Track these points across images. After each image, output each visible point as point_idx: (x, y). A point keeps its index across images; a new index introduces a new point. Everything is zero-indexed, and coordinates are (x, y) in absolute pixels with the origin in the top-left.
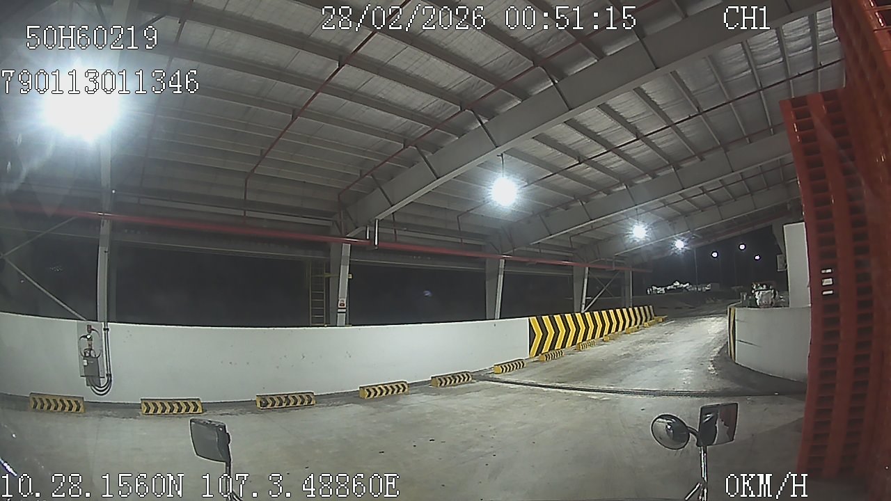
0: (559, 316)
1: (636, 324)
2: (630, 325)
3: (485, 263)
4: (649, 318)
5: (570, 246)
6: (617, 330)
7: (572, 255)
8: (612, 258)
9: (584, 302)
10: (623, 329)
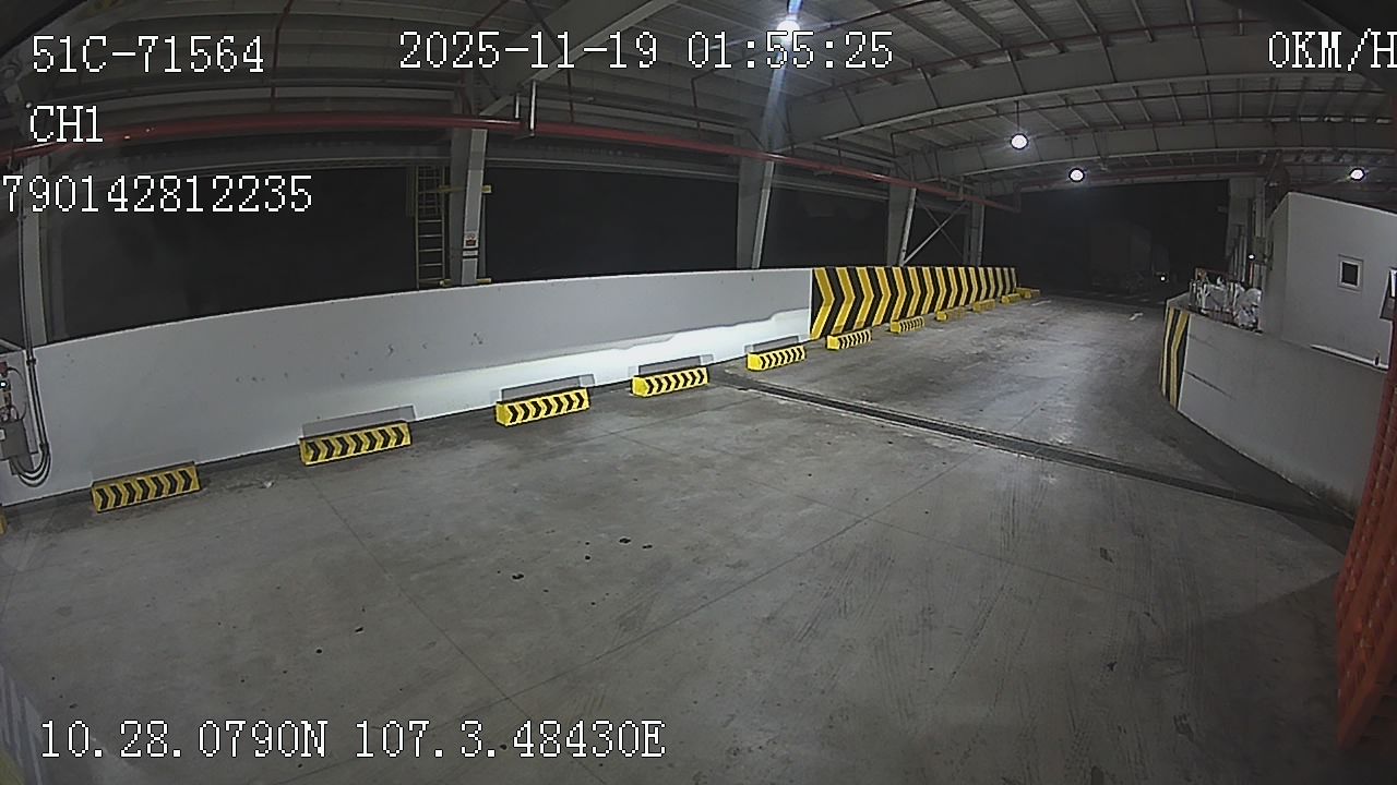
0: (864, 268)
1: (987, 297)
2: (978, 299)
3: (738, 167)
4: (1008, 290)
5: (891, 151)
6: (957, 304)
7: (893, 165)
8: (958, 181)
9: (905, 248)
10: (967, 302)
